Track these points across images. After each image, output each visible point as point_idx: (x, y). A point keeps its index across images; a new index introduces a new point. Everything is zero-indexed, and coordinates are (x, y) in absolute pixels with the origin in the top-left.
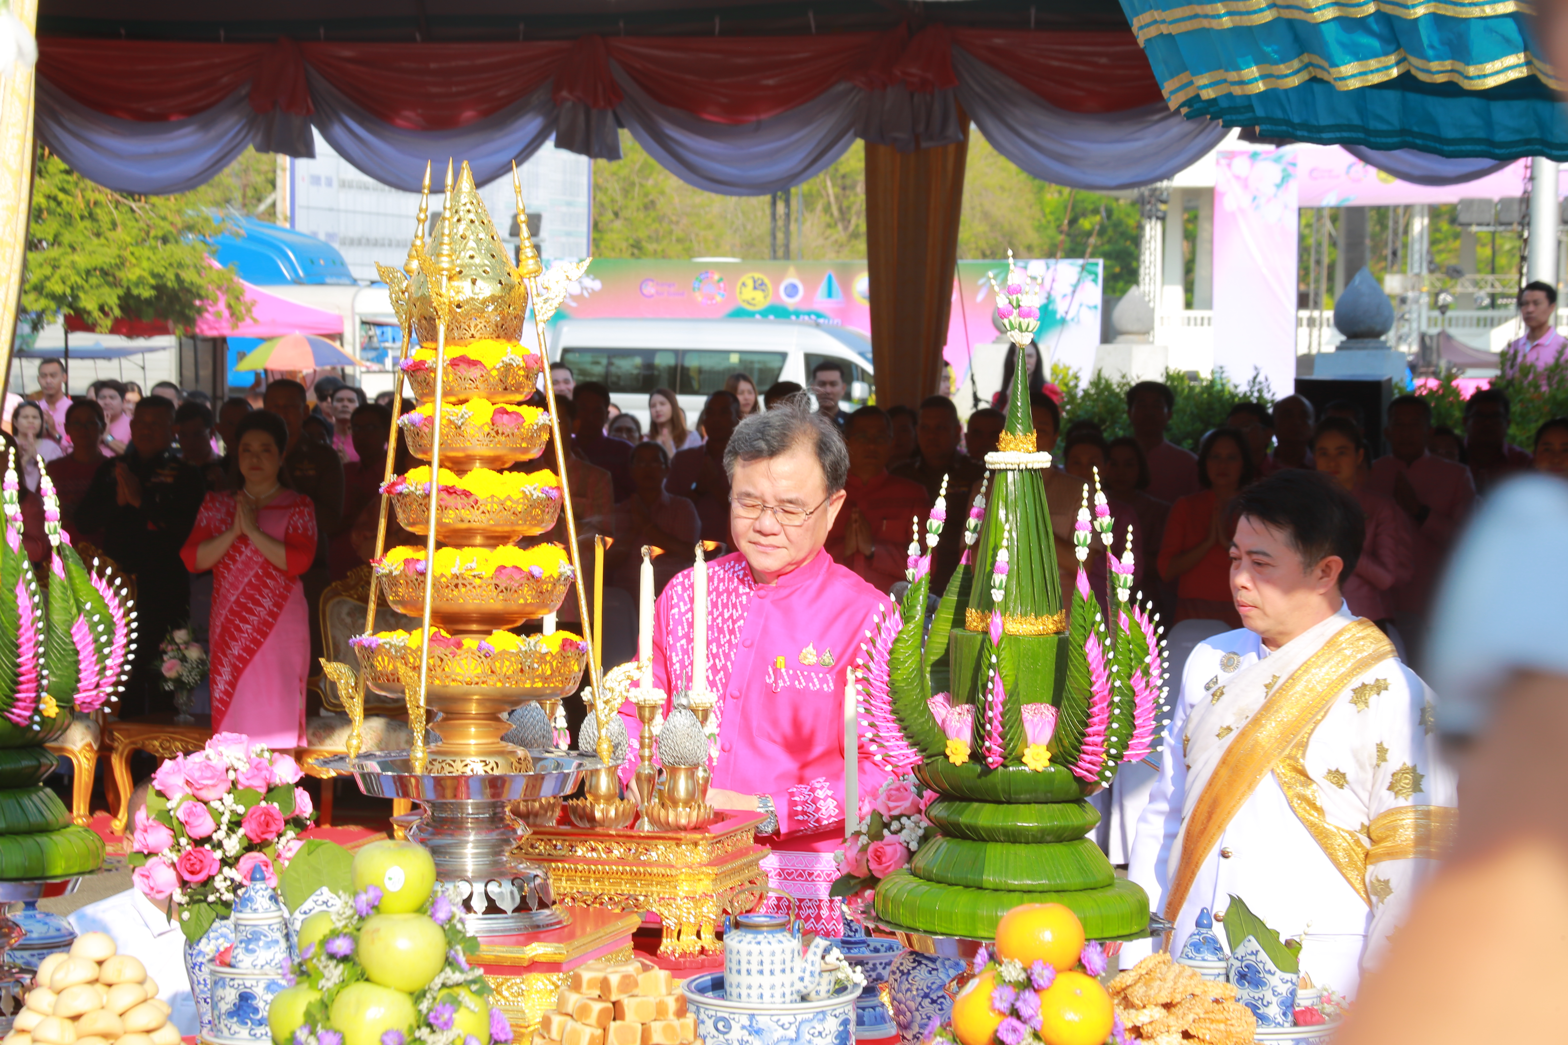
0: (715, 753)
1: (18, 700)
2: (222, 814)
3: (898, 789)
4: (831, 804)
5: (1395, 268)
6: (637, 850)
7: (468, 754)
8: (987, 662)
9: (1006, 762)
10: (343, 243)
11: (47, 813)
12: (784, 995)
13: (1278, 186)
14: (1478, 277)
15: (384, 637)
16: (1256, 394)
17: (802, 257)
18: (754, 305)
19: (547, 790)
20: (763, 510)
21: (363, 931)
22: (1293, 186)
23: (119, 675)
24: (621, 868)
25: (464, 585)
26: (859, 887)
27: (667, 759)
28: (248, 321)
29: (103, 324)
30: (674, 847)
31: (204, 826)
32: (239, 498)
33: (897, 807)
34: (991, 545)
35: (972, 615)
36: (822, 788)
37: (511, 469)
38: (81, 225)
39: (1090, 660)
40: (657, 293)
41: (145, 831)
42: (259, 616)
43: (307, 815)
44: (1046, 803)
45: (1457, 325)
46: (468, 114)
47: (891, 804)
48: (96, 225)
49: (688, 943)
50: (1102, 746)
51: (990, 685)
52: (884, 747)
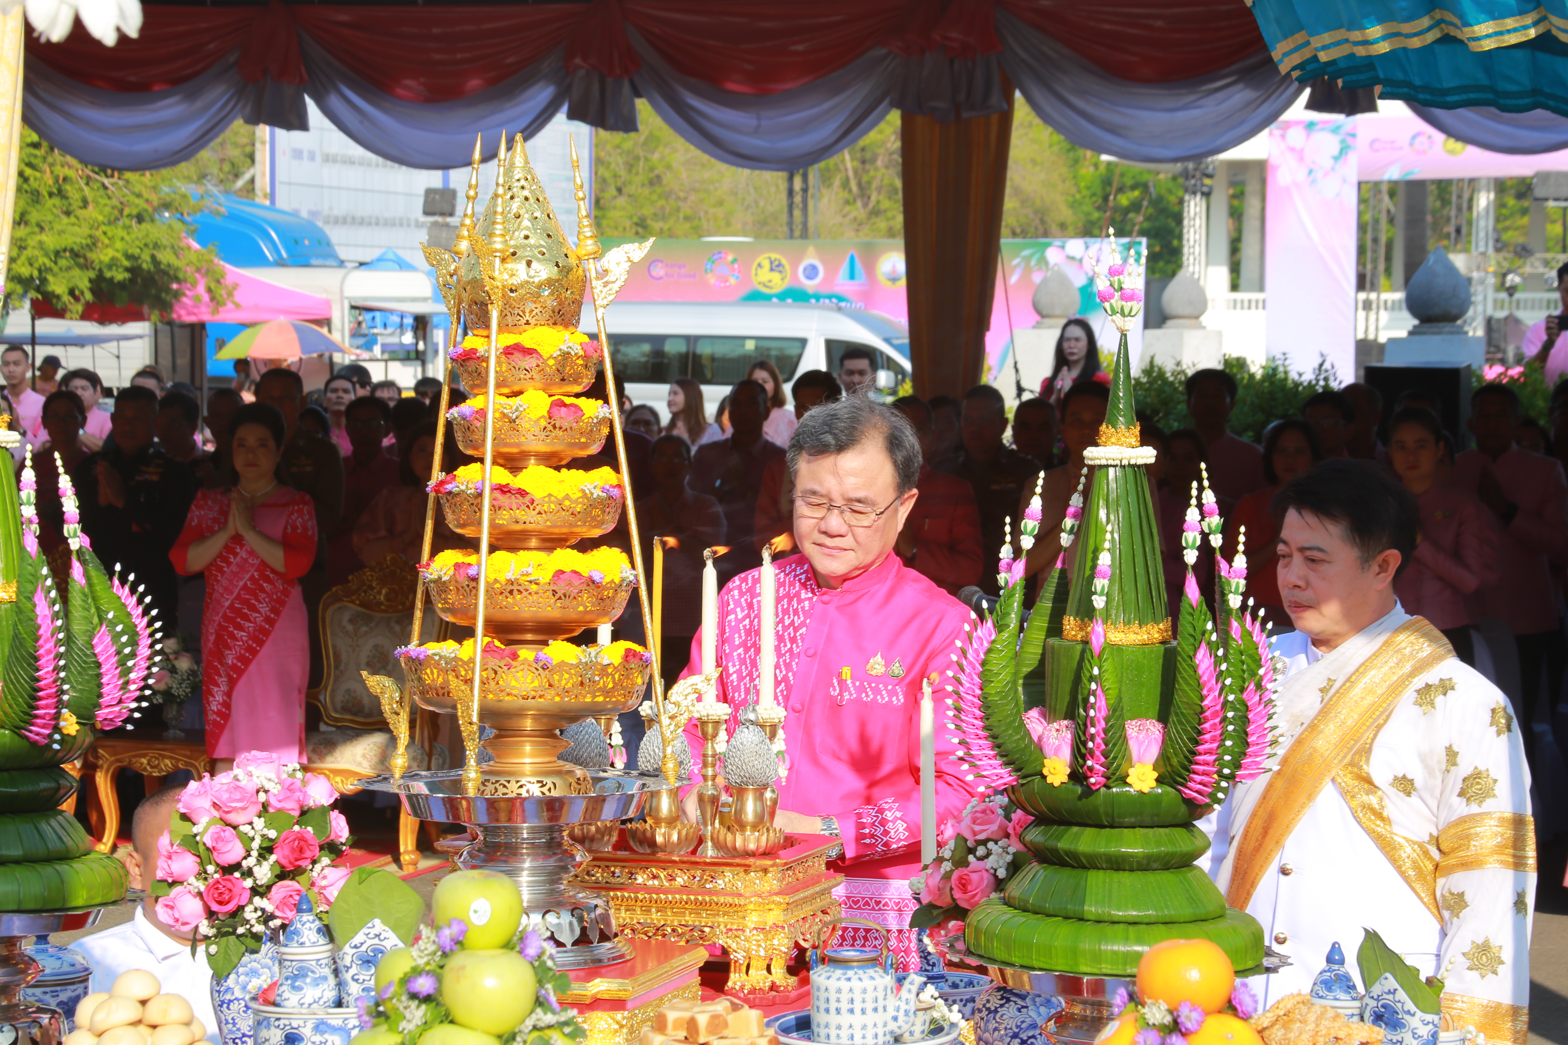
0: (783, 772)
1: (37, 717)
2: (253, 839)
3: (984, 812)
4: (901, 826)
5: (1459, 246)
6: (702, 877)
7: (523, 774)
8: (1088, 675)
9: (1110, 783)
10: (327, 222)
11: (66, 839)
12: (876, 1035)
13: (1336, 159)
14: (1549, 256)
15: (432, 648)
16: (1322, 383)
17: (819, 236)
18: (771, 288)
19: (609, 812)
20: (829, 509)
21: (446, 968)
22: (1353, 159)
23: (142, 689)
24: (685, 897)
25: (519, 591)
26: (941, 918)
27: (734, 779)
28: (230, 306)
29: (74, 310)
30: (742, 874)
31: (233, 852)
32: (234, 495)
33: (983, 831)
34: (1091, 548)
35: (1070, 624)
36: (890, 809)
37: (569, 466)
38: (50, 202)
39: (1200, 672)
40: (667, 274)
41: (170, 858)
42: (255, 623)
43: (343, 840)
44: (1152, 827)
45: (1525, 308)
46: (474, 83)
47: (977, 828)
48: (65, 202)
49: (758, 978)
50: (1213, 766)
51: (1092, 699)
52: (975, 766)
